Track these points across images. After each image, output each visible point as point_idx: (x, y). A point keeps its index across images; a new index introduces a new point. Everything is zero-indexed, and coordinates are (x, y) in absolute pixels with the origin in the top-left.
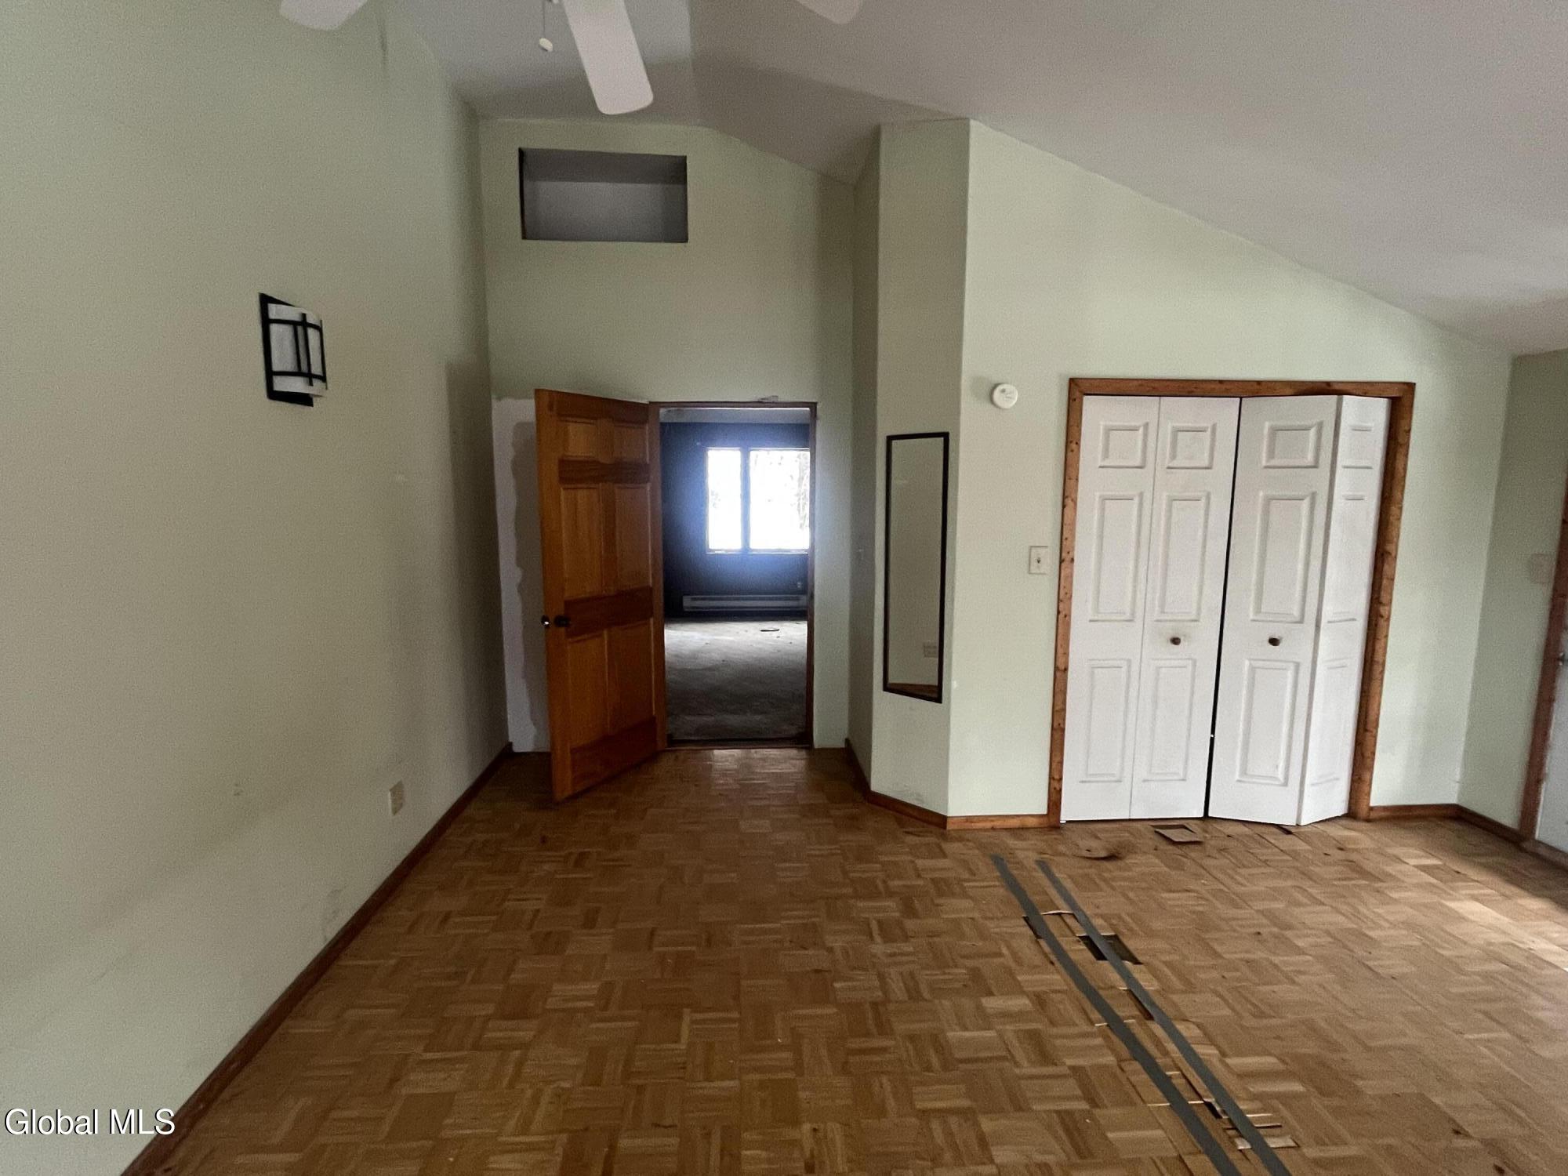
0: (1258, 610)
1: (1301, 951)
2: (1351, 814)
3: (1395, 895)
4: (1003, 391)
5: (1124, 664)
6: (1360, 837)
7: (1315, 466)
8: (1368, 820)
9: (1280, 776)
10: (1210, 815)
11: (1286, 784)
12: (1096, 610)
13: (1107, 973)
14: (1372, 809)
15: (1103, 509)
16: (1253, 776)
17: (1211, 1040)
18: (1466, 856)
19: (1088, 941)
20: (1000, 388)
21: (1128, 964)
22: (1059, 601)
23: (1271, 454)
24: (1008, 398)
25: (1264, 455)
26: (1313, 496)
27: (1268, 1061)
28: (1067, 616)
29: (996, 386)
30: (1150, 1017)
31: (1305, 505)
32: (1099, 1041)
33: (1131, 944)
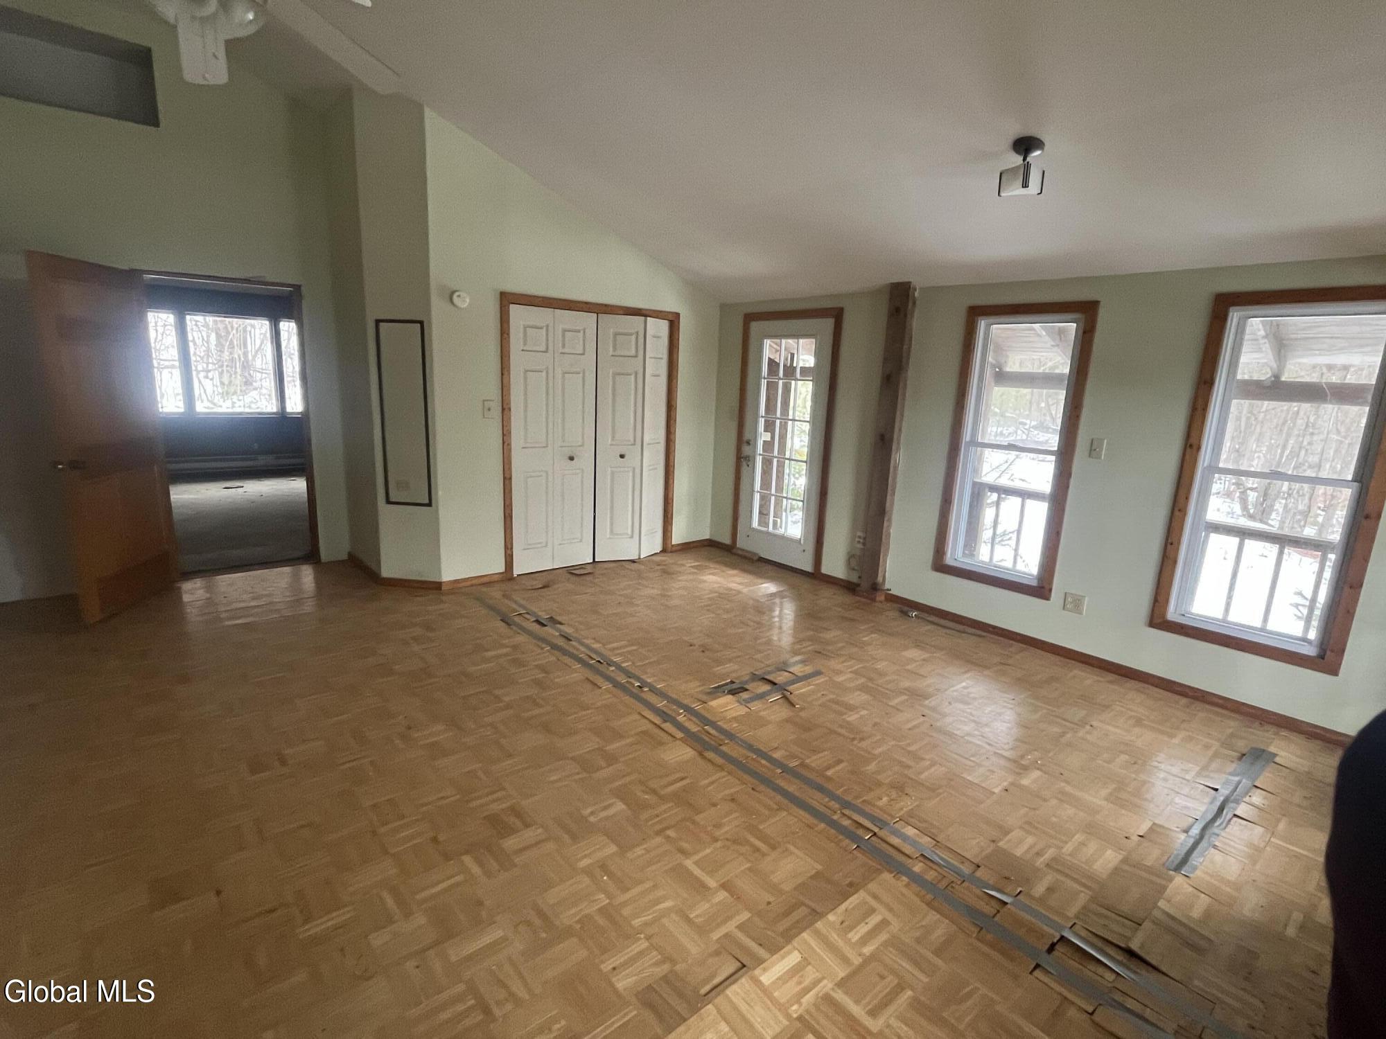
0: (613, 438)
1: (638, 605)
2: (664, 551)
3: (680, 578)
4: (459, 296)
5: (544, 474)
6: (666, 558)
7: (636, 356)
8: (671, 552)
9: (629, 532)
10: (596, 560)
11: (632, 537)
12: (526, 441)
13: (549, 631)
14: (673, 546)
15: (525, 379)
16: (617, 534)
17: (598, 642)
18: (710, 559)
19: (538, 622)
20: (457, 294)
21: (558, 626)
22: (503, 435)
23: (615, 349)
24: (463, 301)
25: (611, 349)
26: (636, 374)
27: (623, 643)
28: (509, 445)
29: (453, 292)
30: (570, 640)
31: (633, 377)
32: (548, 654)
33: (559, 618)
